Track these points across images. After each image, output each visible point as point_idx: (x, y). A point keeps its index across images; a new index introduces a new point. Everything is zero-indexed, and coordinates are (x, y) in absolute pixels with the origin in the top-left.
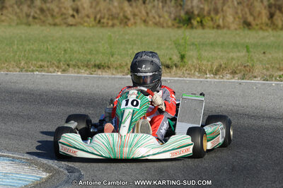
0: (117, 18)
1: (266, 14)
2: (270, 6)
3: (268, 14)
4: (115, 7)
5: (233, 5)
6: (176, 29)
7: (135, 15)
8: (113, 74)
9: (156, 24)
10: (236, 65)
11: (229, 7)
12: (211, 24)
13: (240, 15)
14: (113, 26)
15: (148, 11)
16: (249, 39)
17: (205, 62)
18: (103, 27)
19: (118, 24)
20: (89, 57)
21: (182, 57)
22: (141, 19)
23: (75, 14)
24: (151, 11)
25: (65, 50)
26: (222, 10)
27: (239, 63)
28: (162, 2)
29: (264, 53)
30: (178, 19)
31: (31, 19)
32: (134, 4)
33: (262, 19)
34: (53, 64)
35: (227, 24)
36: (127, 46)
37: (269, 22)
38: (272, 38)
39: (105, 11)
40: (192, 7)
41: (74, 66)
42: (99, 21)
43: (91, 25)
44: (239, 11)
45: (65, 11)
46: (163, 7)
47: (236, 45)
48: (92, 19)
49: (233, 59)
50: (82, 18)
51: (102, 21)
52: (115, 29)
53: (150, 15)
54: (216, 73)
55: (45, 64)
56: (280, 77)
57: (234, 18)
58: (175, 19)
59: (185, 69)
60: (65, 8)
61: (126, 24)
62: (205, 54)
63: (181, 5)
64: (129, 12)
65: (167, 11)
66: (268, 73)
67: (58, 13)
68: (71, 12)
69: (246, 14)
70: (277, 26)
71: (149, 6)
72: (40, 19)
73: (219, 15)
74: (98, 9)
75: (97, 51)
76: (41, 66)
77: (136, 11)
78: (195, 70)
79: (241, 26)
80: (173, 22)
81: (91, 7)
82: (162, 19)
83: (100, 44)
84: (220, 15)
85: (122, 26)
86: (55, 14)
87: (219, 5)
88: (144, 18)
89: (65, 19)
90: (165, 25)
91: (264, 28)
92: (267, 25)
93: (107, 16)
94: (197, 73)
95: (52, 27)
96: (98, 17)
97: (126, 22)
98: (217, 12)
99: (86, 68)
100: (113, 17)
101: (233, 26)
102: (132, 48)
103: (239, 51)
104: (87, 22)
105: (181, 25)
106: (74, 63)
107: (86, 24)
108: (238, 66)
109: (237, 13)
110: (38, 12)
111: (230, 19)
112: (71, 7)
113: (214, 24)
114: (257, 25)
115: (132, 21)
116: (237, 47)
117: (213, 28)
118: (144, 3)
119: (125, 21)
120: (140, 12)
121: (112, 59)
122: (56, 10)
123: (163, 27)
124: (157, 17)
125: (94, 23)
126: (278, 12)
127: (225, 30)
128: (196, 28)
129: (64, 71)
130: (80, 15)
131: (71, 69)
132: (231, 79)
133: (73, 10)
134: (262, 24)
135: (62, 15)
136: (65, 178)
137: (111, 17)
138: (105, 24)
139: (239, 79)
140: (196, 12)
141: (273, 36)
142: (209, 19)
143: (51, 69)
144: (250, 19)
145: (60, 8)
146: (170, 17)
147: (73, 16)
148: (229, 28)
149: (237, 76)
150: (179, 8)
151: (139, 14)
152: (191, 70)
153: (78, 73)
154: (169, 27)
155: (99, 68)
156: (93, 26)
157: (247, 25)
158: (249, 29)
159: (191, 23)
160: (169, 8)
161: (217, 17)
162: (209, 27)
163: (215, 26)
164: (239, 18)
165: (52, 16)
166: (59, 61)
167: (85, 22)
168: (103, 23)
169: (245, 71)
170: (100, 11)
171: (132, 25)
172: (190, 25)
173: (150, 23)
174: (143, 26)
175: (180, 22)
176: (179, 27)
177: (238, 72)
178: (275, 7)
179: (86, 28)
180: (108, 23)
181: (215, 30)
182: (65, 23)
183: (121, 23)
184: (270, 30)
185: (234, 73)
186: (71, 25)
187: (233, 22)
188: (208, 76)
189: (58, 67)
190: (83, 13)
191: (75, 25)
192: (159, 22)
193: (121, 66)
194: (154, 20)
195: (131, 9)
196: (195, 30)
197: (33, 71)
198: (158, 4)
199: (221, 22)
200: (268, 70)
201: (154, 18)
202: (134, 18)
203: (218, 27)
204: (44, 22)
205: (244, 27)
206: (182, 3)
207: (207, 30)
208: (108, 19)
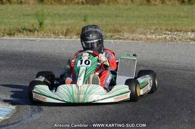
21: (41, 24)
54: (66, 35)
56: (111, 37)
59: (43, 32)
78: (51, 33)
94: (52, 35)
152: (48, 33)
188: (61, 37)
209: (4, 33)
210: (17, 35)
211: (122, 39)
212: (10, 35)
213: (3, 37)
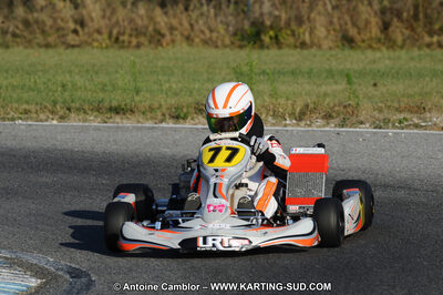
0: (145, 35)
1: (377, 23)
2: (383, 12)
3: (380, 24)
4: (141, 17)
5: (326, 10)
6: (237, 50)
7: (172, 29)
8: (139, 122)
9: (205, 42)
10: (332, 105)
11: (319, 13)
12: (291, 40)
13: (338, 27)
14: (138, 46)
15: (193, 22)
16: (352, 63)
17: (282, 101)
18: (122, 47)
19: (146, 43)
20: (101, 95)
22: (182, 35)
23: (79, 28)
24: (197, 21)
25: (63, 86)
26: (308, 18)
27: (337, 102)
28: (215, 7)
29: (375, 85)
30: (239, 33)
31: (9, 37)
32: (171, 12)
33: (370, 32)
34: (46, 107)
35: (316, 41)
36: (160, 77)
37: (383, 37)
38: (387, 62)
39: (126, 23)
40: (262, 14)
41: (78, 110)
42: (117, 39)
43: (104, 45)
44: (335, 20)
45: (62, 24)
46: (216, 15)
47: (330, 73)
48: (105, 36)
49: (326, 95)
50: (90, 35)
51: (121, 38)
52: (142, 51)
53: (196, 27)
54: (300, 117)
55: (32, 107)
56: (400, 122)
57: (328, 31)
58: (235, 34)
60: (62, 20)
61: (159, 43)
62: (282, 88)
63: (243, 11)
64: (162, 24)
65: (221, 22)
66: (381, 117)
67: (51, 27)
68: (72, 25)
69: (346, 24)
70: (395, 42)
71: (194, 15)
72: (25, 37)
73: (304, 27)
74: (114, 20)
75: (113, 86)
76: (26, 112)
77: (175, 22)
78: (267, 114)
79: (339, 44)
80: (232, 39)
81: (104, 17)
82: (214, 35)
83: (118, 76)
84: (306, 26)
85: (153, 46)
86: (47, 28)
87: (304, 11)
88: (186, 33)
89: (64, 36)
90: (219, 43)
91: (374, 45)
92: (379, 40)
93: (128, 31)
94: (270, 118)
95: (42, 50)
96: (115, 32)
97: (159, 41)
98: (300, 21)
99: (96, 113)
100: (138, 32)
101: (326, 44)
102: (169, 81)
103: (336, 83)
104: (98, 41)
105: (245, 43)
106: (78, 105)
107: (95, 44)
108: (335, 105)
109: (331, 23)
110: (21, 26)
111: (321, 32)
112: (72, 17)
113: (296, 40)
114: (363, 41)
115: (168, 37)
116: (333, 76)
117: (296, 47)
118: (186, 9)
119: (157, 38)
120: (181, 24)
121: (137, 99)
122: (49, 22)
123: (217, 47)
124: (207, 32)
125: (108, 42)
126: (395, 20)
127: (313, 50)
128: (268, 48)
129: (62, 118)
130: (86, 30)
131: (73, 115)
132: (324, 126)
133: (76, 22)
134: (371, 39)
135: (58, 29)
136: (66, 286)
137: (134, 33)
138: (126, 44)
139: (336, 126)
140: (268, 23)
141: (389, 58)
142: (289, 32)
143: (42, 116)
144: (353, 32)
145: (55, 20)
146: (226, 30)
147: (75, 32)
148: (320, 47)
149: (333, 123)
150: (242, 15)
151: (178, 26)
153: (85, 121)
154: (225, 46)
155: (118, 113)
156: (107, 47)
157: (348, 41)
158: (352, 48)
159: (261, 41)
160: (226, 16)
161: (301, 30)
162: (289, 46)
163: (298, 44)
164: (334, 30)
165: (43, 32)
166: (55, 103)
167: (93, 40)
168: (123, 42)
169: (345, 114)
170: (117, 22)
171: (168, 44)
172: (258, 42)
173: (197, 40)
174: (184, 44)
175: (243, 39)
176: (241, 47)
177: (334, 114)
178: (392, 13)
179: (95, 50)
180: (130, 42)
181: (298, 50)
182: (64, 43)
183: (150, 42)
184: (384, 49)
185: (328, 117)
186: (73, 46)
187: (326, 37)
188: (288, 122)
189: (52, 112)
190: (92, 26)
191: (78, 46)
192: (211, 38)
193: (151, 109)
194: (202, 36)
195: (165, 19)
196: (266, 51)
197: (13, 119)
198: (208, 11)
199: (307, 38)
200: (380, 111)
201: (203, 32)
202: (171, 34)
203: (303, 45)
204: (30, 41)
205: (343, 45)
206: (246, 9)
207: (285, 51)
208: (131, 35)
209: (164, 115)
210: (192, 119)
211: (422, 126)
212: (177, 118)
213: (161, 122)
